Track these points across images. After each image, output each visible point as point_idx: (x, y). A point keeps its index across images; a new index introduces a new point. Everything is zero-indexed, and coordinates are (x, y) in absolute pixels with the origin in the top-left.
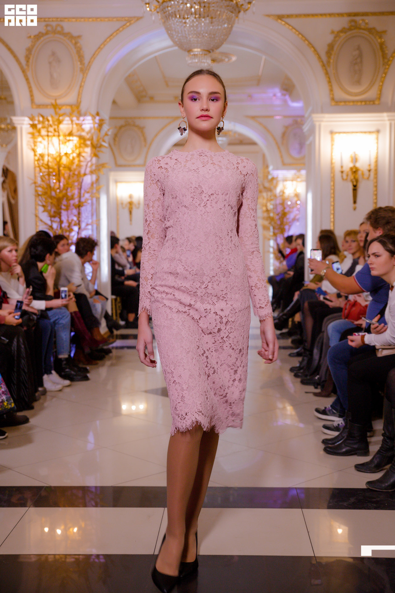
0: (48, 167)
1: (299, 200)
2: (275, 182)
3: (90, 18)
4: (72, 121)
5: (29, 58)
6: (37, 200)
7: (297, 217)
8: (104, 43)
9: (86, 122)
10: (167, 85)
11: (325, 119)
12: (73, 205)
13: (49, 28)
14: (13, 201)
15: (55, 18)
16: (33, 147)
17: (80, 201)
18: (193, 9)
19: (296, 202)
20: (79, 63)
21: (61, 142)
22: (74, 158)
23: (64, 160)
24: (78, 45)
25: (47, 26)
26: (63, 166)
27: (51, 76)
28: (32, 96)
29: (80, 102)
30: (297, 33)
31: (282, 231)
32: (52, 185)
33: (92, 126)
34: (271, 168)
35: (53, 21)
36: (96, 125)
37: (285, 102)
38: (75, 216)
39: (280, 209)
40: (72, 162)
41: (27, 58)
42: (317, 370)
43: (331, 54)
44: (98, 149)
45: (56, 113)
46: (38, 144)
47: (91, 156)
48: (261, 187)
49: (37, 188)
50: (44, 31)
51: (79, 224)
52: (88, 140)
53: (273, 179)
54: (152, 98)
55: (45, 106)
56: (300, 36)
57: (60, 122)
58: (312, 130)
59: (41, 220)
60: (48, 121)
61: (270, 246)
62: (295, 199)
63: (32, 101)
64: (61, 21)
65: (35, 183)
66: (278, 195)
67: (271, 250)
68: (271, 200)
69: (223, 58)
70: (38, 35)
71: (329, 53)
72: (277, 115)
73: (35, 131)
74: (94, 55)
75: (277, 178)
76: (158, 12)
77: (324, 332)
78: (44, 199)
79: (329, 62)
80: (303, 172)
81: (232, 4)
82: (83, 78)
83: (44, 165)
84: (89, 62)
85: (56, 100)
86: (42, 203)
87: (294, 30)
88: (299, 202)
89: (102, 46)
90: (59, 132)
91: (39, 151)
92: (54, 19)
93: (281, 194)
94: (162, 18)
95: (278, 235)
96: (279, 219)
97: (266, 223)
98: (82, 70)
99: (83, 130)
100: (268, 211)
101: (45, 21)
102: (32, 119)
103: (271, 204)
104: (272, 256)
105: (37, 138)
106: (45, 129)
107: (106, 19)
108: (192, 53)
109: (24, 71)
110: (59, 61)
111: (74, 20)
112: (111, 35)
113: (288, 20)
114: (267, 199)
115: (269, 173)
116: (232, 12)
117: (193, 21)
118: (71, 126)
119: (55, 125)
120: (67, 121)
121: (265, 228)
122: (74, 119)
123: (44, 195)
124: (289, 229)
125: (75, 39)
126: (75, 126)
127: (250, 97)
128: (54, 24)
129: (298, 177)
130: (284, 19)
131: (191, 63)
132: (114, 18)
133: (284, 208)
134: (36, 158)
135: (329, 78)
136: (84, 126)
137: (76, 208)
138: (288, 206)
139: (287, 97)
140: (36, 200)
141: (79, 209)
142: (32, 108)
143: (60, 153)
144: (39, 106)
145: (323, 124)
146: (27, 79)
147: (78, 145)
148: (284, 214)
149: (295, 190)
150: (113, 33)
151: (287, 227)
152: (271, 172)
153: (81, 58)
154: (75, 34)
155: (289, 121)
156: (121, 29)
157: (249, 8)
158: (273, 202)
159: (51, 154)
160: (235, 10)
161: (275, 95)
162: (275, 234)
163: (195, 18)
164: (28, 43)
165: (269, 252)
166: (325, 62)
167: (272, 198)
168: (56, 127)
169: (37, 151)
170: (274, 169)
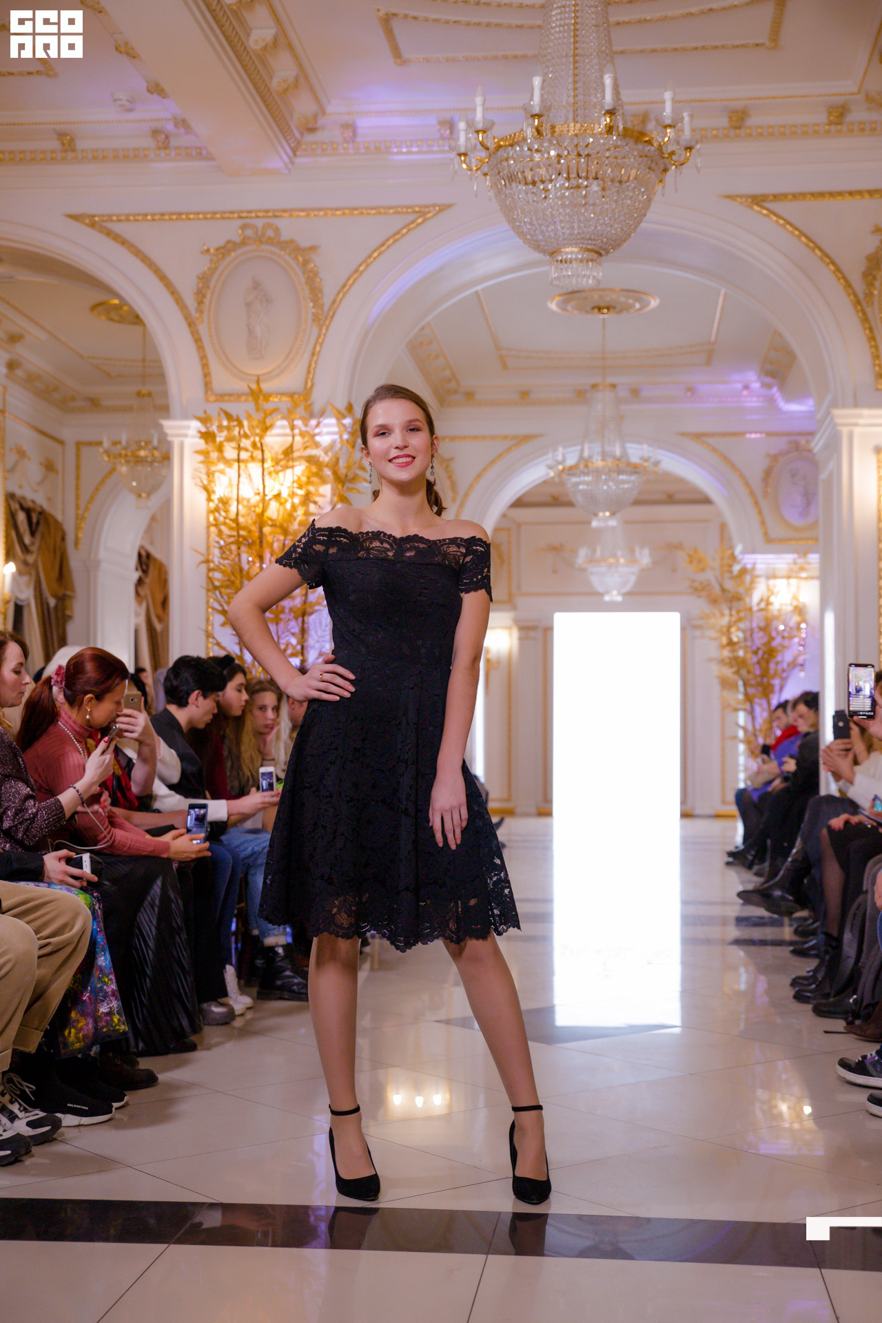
0: (239, 527)
1: (804, 621)
2: (748, 578)
3: (337, 209)
4: (293, 428)
5: (204, 296)
6: (211, 600)
7: (800, 660)
8: (367, 261)
9: (325, 430)
10: (505, 366)
11: (861, 421)
12: (291, 610)
13: (249, 232)
14: (158, 627)
15: (260, 211)
16: (205, 482)
17: (305, 602)
18: (562, 161)
19: (799, 624)
20: (311, 304)
21: (266, 473)
22: (294, 508)
23: (273, 511)
24: (312, 265)
25: (243, 227)
26: (270, 523)
27: (251, 332)
28: (206, 375)
29: (313, 385)
30: (797, 233)
31: (767, 690)
32: (246, 567)
33: (336, 437)
34: (738, 550)
35: (257, 217)
36: (346, 436)
37: (771, 400)
38: (293, 634)
39: (759, 639)
40: (291, 516)
41: (200, 295)
42: (852, 983)
43: (874, 278)
44: (348, 485)
45: (258, 410)
46: (217, 474)
47: (332, 501)
48: (717, 590)
49: (211, 574)
50: (238, 239)
51: (303, 652)
52: (327, 466)
53: (744, 571)
54: (470, 395)
55: (236, 396)
56: (804, 239)
57: (266, 429)
58: (834, 445)
59: (218, 644)
60: (240, 425)
61: (737, 725)
62: (796, 618)
63: (207, 385)
64: (276, 216)
65: (207, 561)
66: (755, 608)
67: (741, 734)
68: (740, 620)
69: (631, 301)
70: (224, 247)
71: (869, 276)
72: (751, 433)
73: (210, 448)
74: (344, 286)
75: (753, 569)
76: (485, 174)
77: (866, 892)
78: (226, 597)
79: (869, 295)
80: (814, 558)
81: (649, 151)
82: (319, 337)
83: (228, 521)
84: (334, 302)
85: (258, 382)
86: (221, 605)
87: (788, 227)
88: (803, 626)
89: (362, 268)
90: (263, 451)
91: (220, 490)
92: (260, 214)
93: (763, 605)
94: (494, 184)
95: (757, 700)
96: (758, 662)
97: (728, 672)
98: (316, 319)
99: (317, 445)
100: (731, 643)
101: (240, 217)
102: (205, 420)
103: (739, 629)
104: (742, 747)
105: (213, 463)
106: (234, 444)
107: (373, 211)
108: (560, 258)
109: (191, 324)
110: (267, 300)
111: (302, 214)
112: (383, 244)
113: (776, 206)
114: (731, 615)
115: (733, 558)
116: (649, 168)
117: (562, 186)
118: (290, 439)
119: (257, 435)
120: (281, 426)
121: (725, 684)
122: (298, 423)
123: (227, 587)
124: (782, 688)
125: (303, 254)
126: (298, 439)
127: (691, 390)
128: (259, 223)
129: (802, 569)
130: (766, 205)
131: (558, 278)
132: (390, 208)
133: (772, 639)
134: (212, 505)
135: (871, 330)
136: (318, 438)
137: (296, 618)
138: (778, 632)
139: (775, 390)
140: (208, 602)
141: (303, 622)
142: (207, 401)
143: (265, 495)
144: (221, 397)
145: (857, 430)
146: (198, 341)
147: (304, 479)
148: (769, 653)
149: (795, 597)
150: (388, 240)
151: (776, 682)
152: (740, 557)
153: (315, 292)
154: (304, 243)
155: (781, 444)
156: (404, 231)
157: (688, 160)
158: (742, 625)
159: (243, 499)
160: (656, 164)
161: (746, 387)
162: (749, 698)
163: (568, 179)
164: (203, 264)
165: (735, 737)
166: (861, 296)
167: (742, 614)
168: (257, 439)
169: (214, 492)
170: (744, 552)
